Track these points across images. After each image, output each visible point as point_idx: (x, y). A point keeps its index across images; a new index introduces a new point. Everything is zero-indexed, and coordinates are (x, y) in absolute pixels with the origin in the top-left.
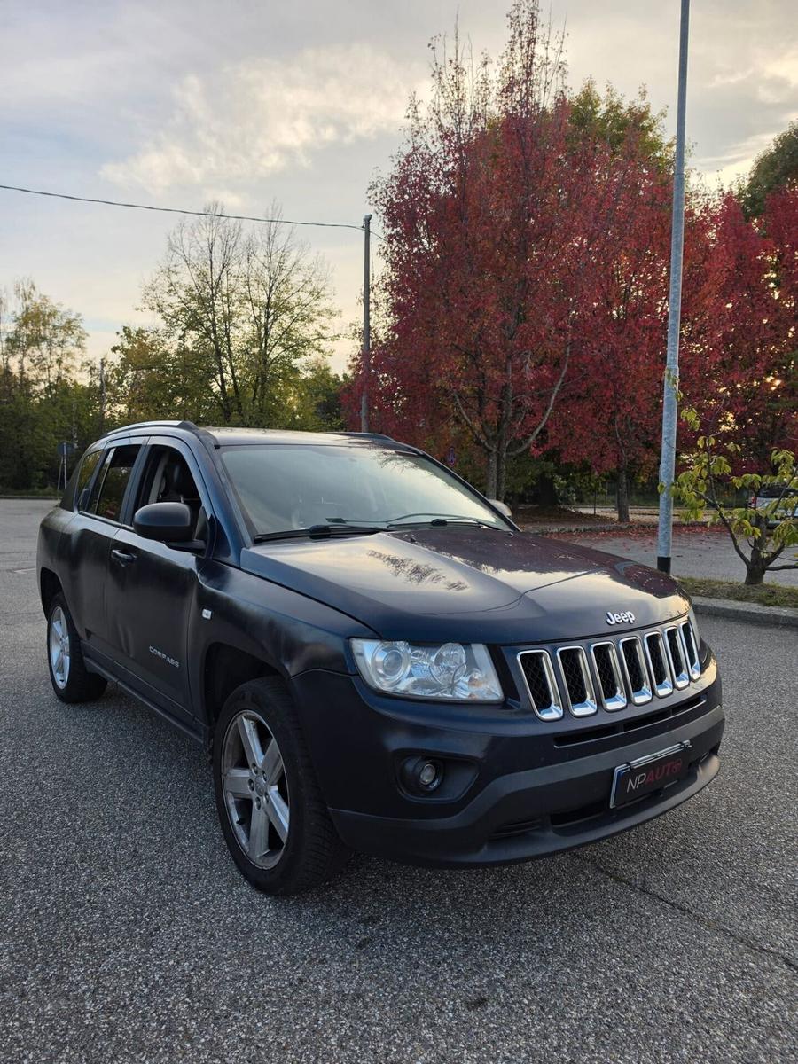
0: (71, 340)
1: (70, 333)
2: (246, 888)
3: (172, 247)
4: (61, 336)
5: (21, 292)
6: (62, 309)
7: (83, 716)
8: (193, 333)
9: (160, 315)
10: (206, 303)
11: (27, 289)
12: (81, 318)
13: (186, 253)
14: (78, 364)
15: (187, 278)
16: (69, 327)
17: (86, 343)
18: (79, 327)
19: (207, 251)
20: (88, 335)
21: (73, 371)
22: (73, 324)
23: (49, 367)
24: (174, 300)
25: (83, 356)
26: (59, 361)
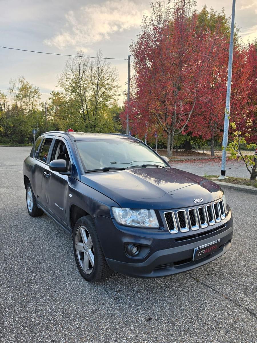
0: (36, 96)
1: (36, 94)
2: (82, 279)
3: (67, 66)
4: (33, 95)
5: (20, 81)
6: (33, 86)
7: (37, 221)
8: (74, 94)
9: (63, 88)
10: (78, 84)
11: (22, 79)
12: (39, 89)
13: (72, 68)
14: (38, 104)
15: (72, 76)
16: (35, 92)
17: (41, 97)
18: (38, 92)
19: (78, 67)
20: (41, 94)
21: (37, 106)
22: (36, 91)
23: (29, 105)
24: (68, 83)
25: (40, 101)
26: (32, 103)
